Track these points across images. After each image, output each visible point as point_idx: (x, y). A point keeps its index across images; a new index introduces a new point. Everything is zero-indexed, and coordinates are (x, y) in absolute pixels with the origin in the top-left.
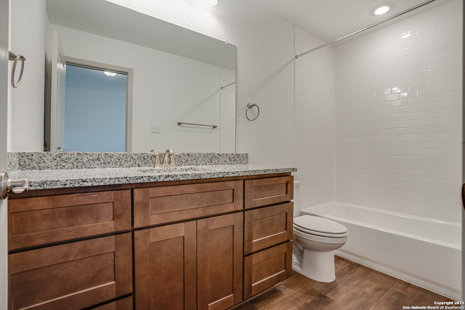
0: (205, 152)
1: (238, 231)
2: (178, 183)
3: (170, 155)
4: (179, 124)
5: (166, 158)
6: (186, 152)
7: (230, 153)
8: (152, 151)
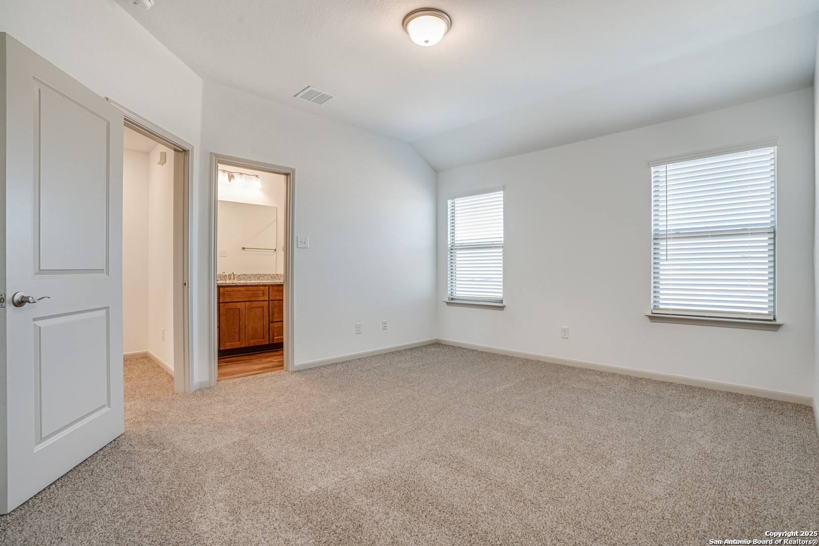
0: (255, 273)
1: (266, 310)
2: (237, 286)
3: (234, 275)
4: (243, 249)
5: (232, 277)
6: (243, 273)
7: (272, 274)
8: (224, 273)
